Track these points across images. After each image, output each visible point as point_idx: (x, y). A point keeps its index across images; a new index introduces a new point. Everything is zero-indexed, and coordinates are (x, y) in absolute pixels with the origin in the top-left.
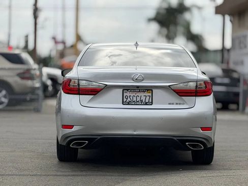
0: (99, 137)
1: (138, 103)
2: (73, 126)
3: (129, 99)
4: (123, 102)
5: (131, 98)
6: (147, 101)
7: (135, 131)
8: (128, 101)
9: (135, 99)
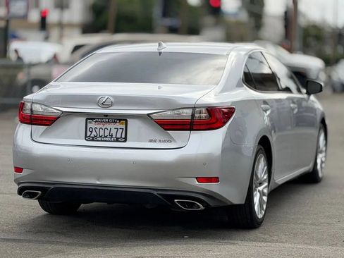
0: (52, 187)
1: (105, 139)
2: (22, 169)
3: (94, 133)
4: (86, 136)
5: (97, 131)
6: (119, 136)
7: (98, 180)
8: (92, 135)
9: (102, 133)
